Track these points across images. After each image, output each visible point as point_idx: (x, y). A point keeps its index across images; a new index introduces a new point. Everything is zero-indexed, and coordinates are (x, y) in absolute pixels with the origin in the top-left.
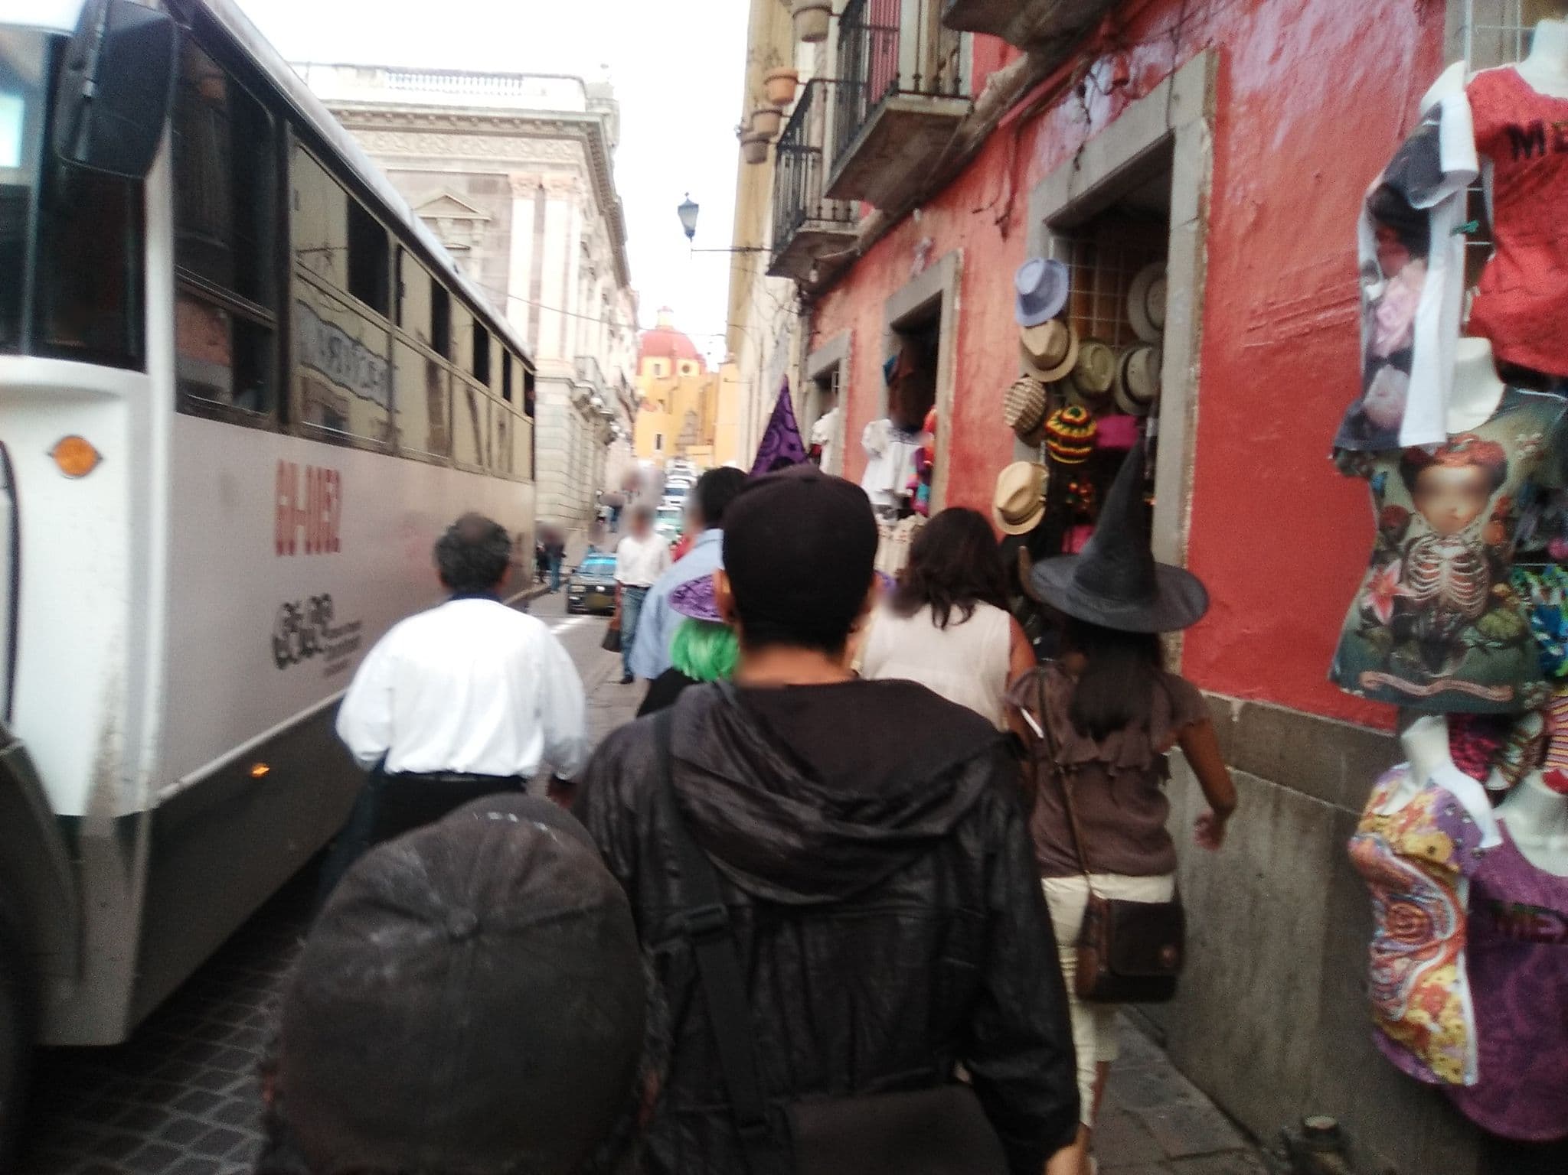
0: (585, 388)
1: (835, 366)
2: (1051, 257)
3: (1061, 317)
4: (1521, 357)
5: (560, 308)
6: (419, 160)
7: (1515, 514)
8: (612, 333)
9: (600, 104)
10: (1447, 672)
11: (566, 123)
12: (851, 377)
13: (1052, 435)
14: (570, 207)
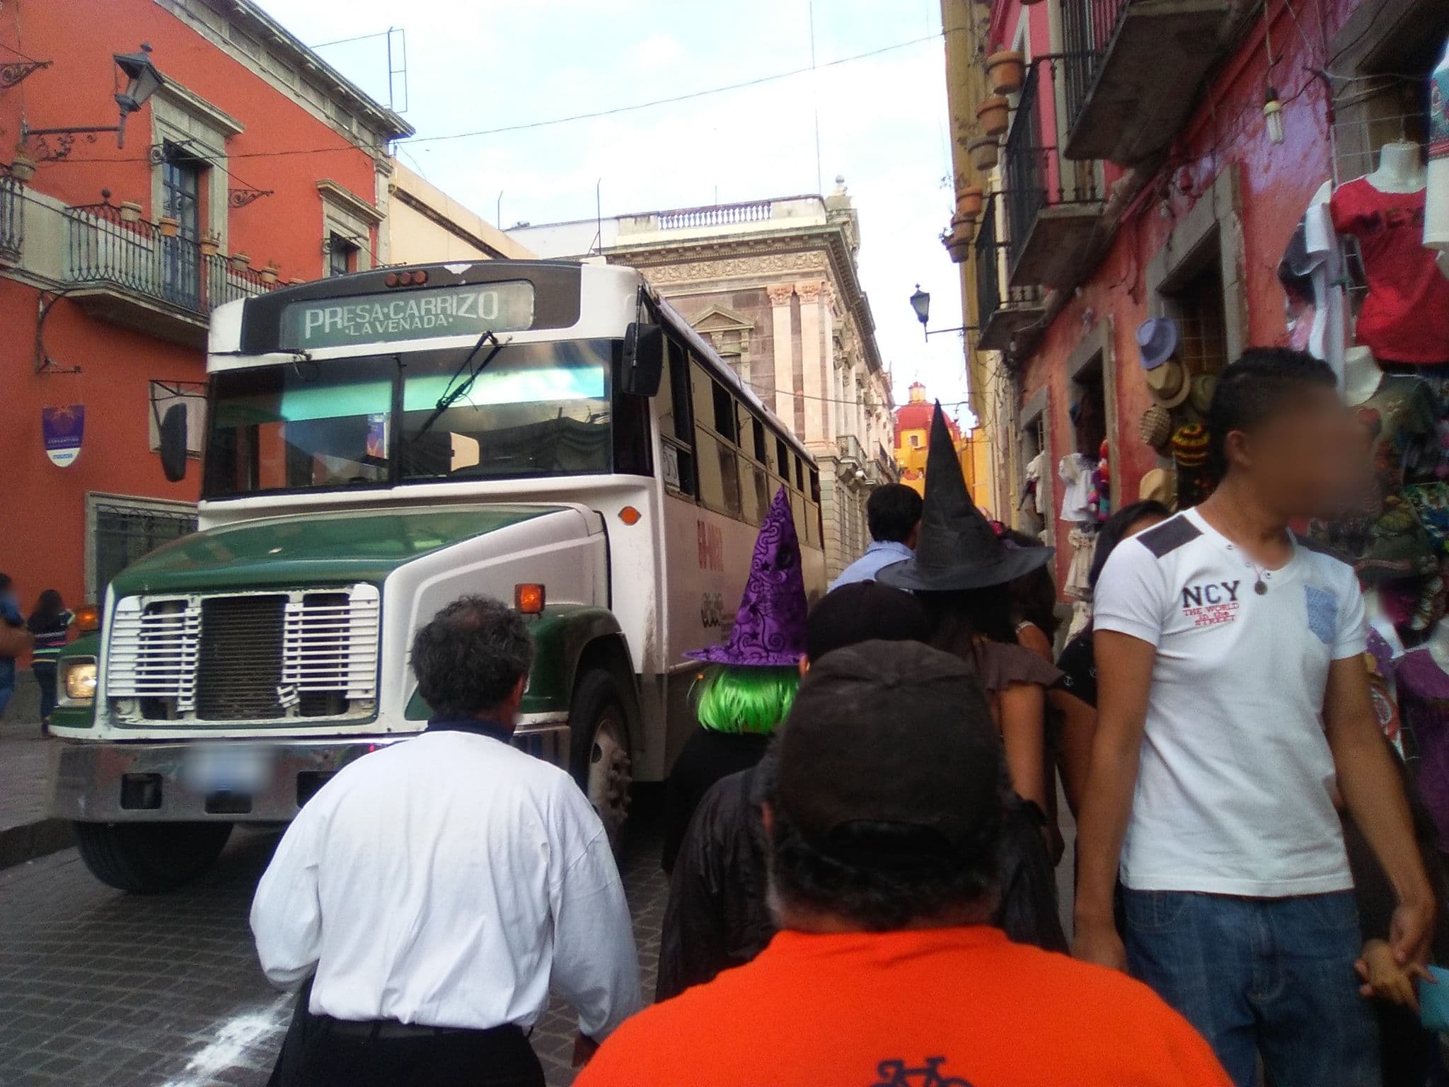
0: (849, 463)
1: (1039, 417)
2: (1163, 316)
3: (1174, 358)
4: (1390, 355)
5: (820, 397)
6: (691, 285)
7: (1397, 451)
8: (869, 413)
9: (839, 214)
10: (1365, 555)
11: (811, 237)
12: (1051, 424)
13: (1178, 447)
14: (822, 307)
